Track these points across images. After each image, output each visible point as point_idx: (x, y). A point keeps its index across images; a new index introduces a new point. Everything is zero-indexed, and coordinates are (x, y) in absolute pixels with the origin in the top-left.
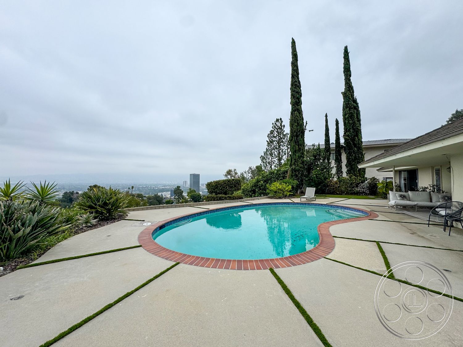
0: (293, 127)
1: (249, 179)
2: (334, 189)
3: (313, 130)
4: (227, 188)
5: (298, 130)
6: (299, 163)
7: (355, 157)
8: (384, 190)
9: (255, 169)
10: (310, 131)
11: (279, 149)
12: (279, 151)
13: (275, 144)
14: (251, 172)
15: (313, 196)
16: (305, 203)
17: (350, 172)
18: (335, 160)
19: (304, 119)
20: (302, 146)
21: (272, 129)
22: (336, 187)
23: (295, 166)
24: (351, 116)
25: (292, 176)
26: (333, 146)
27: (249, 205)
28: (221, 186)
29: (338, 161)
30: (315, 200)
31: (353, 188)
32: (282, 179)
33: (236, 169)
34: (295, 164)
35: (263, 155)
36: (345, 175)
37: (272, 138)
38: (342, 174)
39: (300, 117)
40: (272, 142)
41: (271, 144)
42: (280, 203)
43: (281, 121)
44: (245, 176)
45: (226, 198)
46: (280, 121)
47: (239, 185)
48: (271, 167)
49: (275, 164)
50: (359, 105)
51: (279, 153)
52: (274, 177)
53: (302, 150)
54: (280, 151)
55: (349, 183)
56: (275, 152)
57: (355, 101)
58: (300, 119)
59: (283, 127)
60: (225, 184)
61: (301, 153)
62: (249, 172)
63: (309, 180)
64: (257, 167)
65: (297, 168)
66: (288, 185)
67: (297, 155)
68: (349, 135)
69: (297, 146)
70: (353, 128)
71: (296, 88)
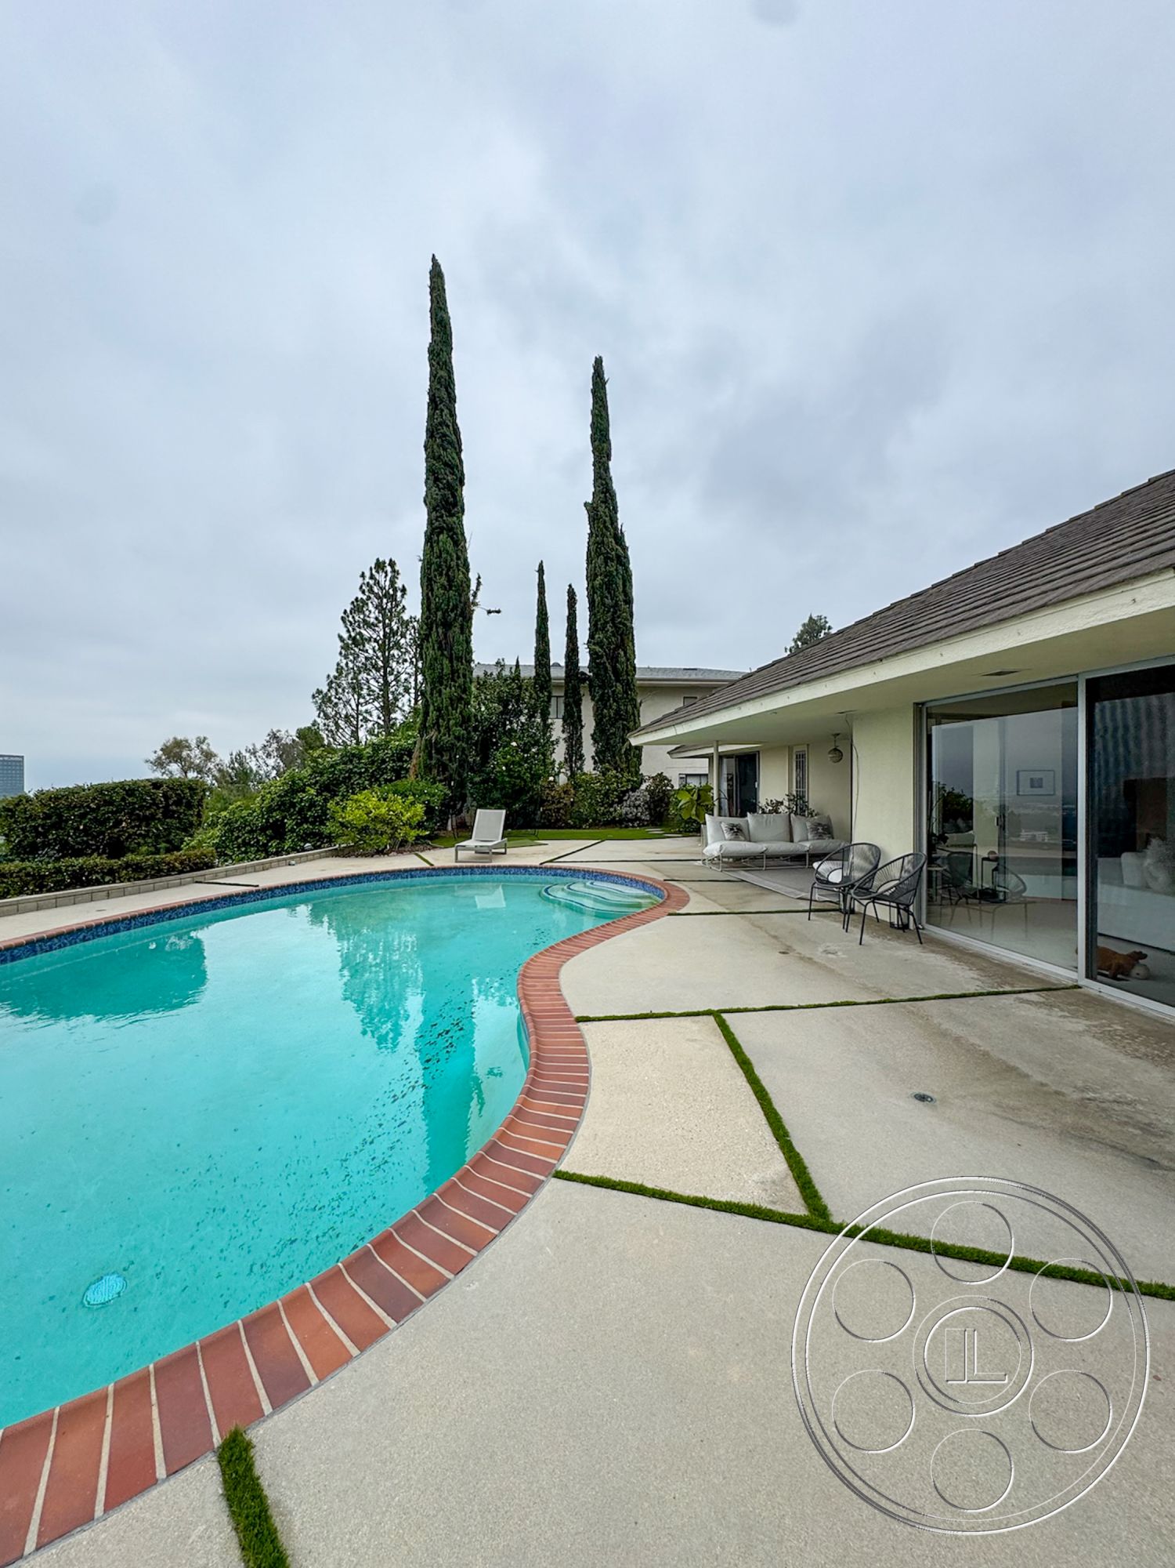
0: (432, 590)
1: (267, 777)
2: (559, 809)
3: (498, 612)
4: (118, 823)
5: (449, 602)
6: (452, 722)
7: (617, 712)
8: (694, 812)
9: (294, 741)
10: (489, 612)
11: (385, 672)
12: (385, 677)
13: (371, 651)
14: (277, 750)
15: (497, 838)
16: (472, 868)
17: (604, 757)
18: (564, 719)
19: (471, 567)
20: (462, 664)
21: (360, 596)
22: (566, 804)
23: (440, 732)
24: (609, 585)
25: (428, 768)
26: (558, 674)
27: (237, 895)
28: (83, 816)
29: (573, 721)
30: (503, 850)
31: (611, 806)
32: (391, 781)
33: (205, 738)
34: (437, 725)
35: (325, 689)
36: (589, 766)
37: (359, 627)
38: (582, 765)
39: (458, 558)
40: (358, 641)
41: (357, 650)
42: (377, 873)
43: (394, 571)
44: (253, 764)
45: (111, 872)
46: (389, 569)
47: (189, 806)
48: (355, 734)
49: (370, 725)
50: (630, 553)
51: (387, 684)
52: (360, 774)
53: (464, 676)
54: (391, 678)
55: (600, 791)
56: (372, 682)
57: (619, 539)
58: (458, 565)
59: (399, 594)
60: (110, 803)
61: (459, 686)
62: (270, 749)
63: (484, 781)
64: (301, 734)
65: (446, 738)
66: (413, 803)
67: (446, 692)
68: (602, 641)
69: (446, 662)
70: (613, 620)
71: (445, 449)
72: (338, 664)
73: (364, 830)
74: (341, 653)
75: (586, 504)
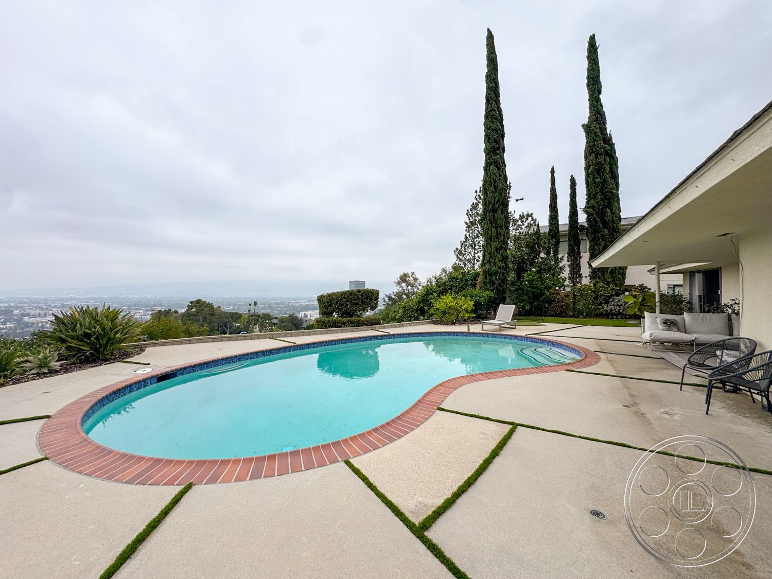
2: (562, 306)
3: (522, 199)
6: (497, 260)
8: (636, 310)
10: (517, 200)
17: (596, 275)
18: (568, 254)
20: (503, 229)
21: (474, 201)
22: (566, 303)
23: (490, 265)
24: (599, 169)
25: (485, 283)
29: (574, 255)
30: (514, 327)
31: (600, 304)
33: (414, 272)
34: (489, 262)
35: (459, 247)
36: (586, 281)
38: (580, 280)
40: (474, 223)
41: (473, 227)
48: (473, 267)
50: (616, 147)
52: (456, 286)
53: (504, 235)
55: (591, 296)
57: (608, 141)
61: (501, 241)
63: (516, 290)
65: (493, 268)
66: (468, 301)
67: (493, 245)
68: (593, 205)
69: (493, 229)
70: (602, 190)
71: (493, 122)
72: (465, 235)
73: (445, 312)
74: (466, 230)
75: (583, 126)
